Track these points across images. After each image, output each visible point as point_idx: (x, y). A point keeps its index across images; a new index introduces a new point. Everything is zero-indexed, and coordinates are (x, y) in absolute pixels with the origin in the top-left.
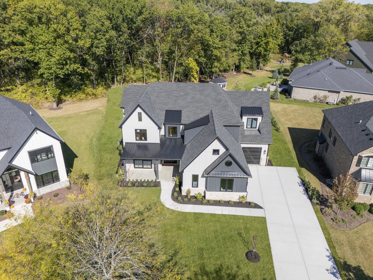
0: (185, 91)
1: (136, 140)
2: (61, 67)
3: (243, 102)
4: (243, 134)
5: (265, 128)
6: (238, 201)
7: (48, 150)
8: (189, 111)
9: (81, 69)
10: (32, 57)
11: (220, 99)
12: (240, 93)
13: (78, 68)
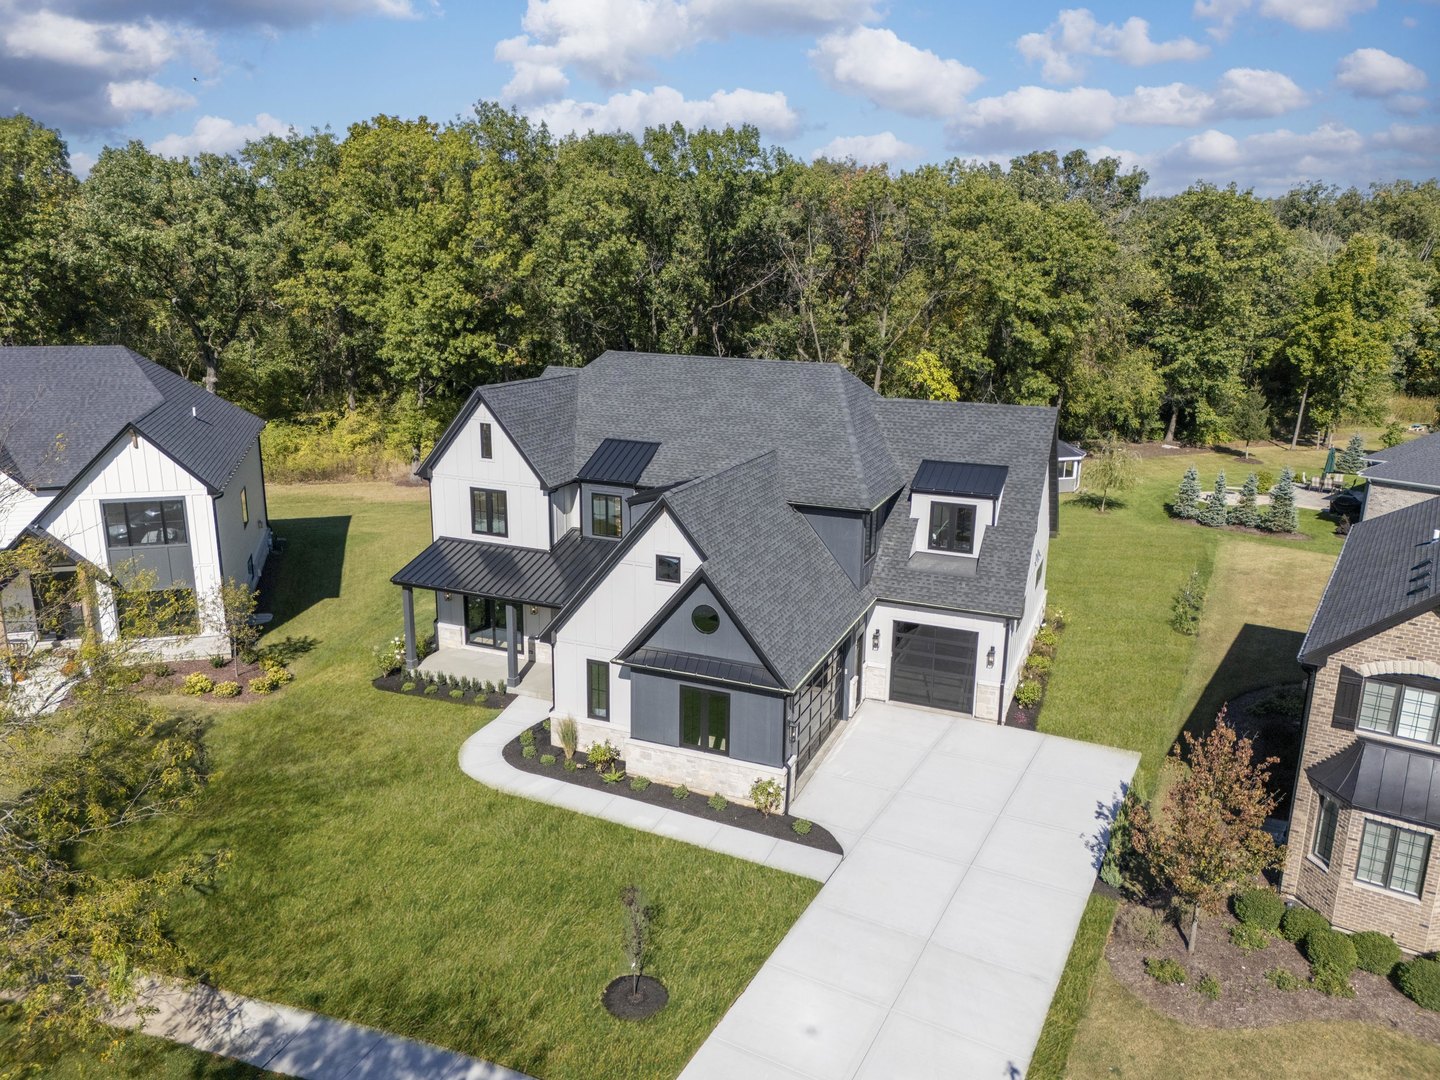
0: (706, 383)
1: (474, 531)
2: (438, 342)
3: (935, 442)
4: (902, 565)
5: (1003, 550)
6: (751, 804)
7: (170, 516)
8: (686, 448)
9: (492, 349)
10: (362, 307)
12: (931, 408)
13: (487, 346)
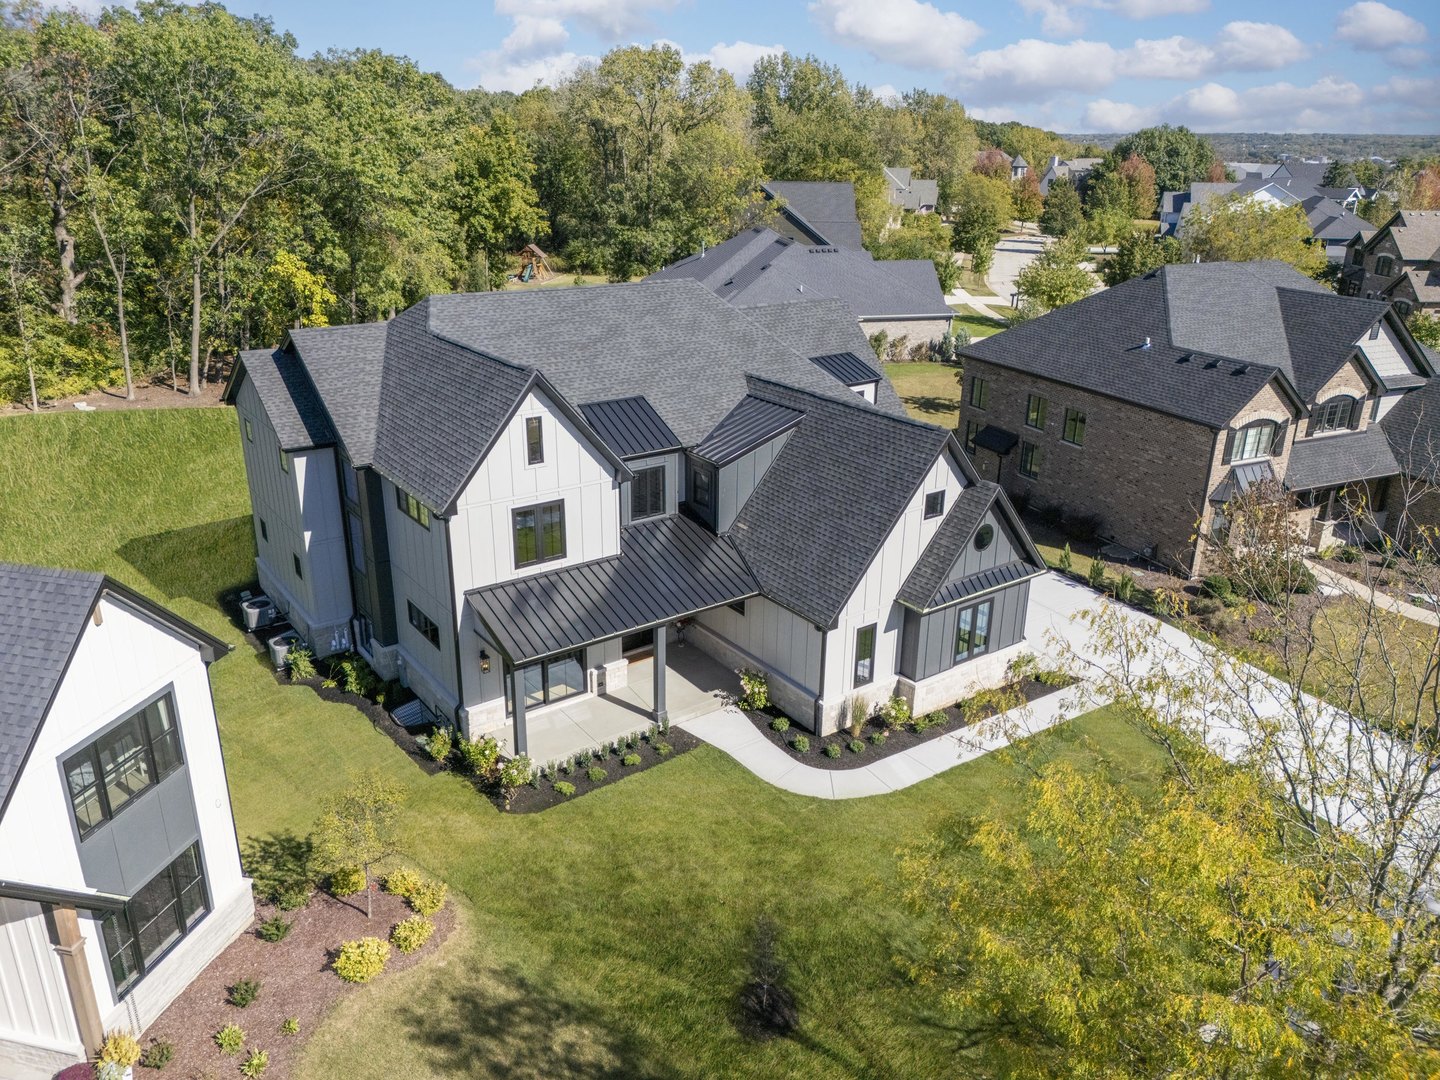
0: (599, 319)
1: (517, 566)
8: (672, 395)
11: (744, 335)
